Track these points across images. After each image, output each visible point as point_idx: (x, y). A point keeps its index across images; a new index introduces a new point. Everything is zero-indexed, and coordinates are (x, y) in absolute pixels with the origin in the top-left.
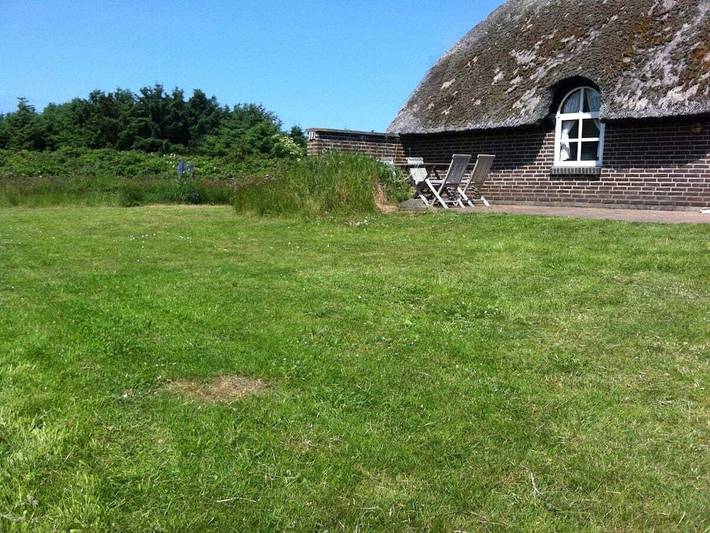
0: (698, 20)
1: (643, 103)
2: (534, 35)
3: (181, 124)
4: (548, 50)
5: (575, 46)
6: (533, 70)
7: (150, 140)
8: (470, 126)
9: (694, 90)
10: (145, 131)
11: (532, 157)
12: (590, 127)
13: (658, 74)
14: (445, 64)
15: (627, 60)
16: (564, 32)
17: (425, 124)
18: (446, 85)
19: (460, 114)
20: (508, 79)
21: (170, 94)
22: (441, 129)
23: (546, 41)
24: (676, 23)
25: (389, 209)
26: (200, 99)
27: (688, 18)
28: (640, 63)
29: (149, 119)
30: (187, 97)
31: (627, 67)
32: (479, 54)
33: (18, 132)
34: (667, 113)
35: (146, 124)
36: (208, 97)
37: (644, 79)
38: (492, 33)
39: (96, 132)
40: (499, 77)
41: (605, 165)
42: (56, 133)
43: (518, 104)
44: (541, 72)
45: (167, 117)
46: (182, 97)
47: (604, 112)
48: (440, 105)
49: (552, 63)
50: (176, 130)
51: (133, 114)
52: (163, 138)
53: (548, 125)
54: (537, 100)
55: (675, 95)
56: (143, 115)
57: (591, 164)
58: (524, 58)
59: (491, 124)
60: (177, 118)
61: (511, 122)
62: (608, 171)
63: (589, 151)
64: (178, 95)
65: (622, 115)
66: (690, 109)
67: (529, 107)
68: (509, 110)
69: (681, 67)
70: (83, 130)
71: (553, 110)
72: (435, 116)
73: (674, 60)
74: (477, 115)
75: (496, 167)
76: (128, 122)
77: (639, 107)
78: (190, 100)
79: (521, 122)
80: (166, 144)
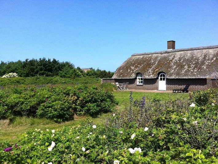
0: (156, 65)
1: (148, 76)
2: (134, 64)
3: (50, 67)
4: (136, 67)
5: (140, 67)
6: (134, 70)
7: (43, 72)
8: (125, 78)
9: (153, 75)
10: (41, 70)
11: (134, 83)
12: (142, 79)
13: (150, 73)
14: (121, 67)
15: (146, 70)
16: (138, 64)
17: (118, 77)
18: (121, 71)
19: (123, 76)
20: (130, 71)
21: (47, 60)
22: (121, 78)
23: (136, 65)
24: (153, 65)
25: (115, 91)
26: (55, 61)
27: (154, 64)
28: (148, 71)
29: (42, 67)
30: (52, 60)
31: (146, 71)
32: (126, 66)
33: (8, 70)
34: (150, 78)
35: (41, 68)
36: (57, 60)
37: (148, 73)
38: (128, 63)
39: (28, 70)
40: (129, 71)
41: (144, 84)
42: (18, 70)
43: (132, 75)
44: (135, 71)
45: (47, 66)
46: (50, 61)
47: (143, 77)
48: (120, 74)
49: (137, 69)
50: (49, 69)
51: (38, 65)
52: (46, 71)
53: (136, 78)
54: (134, 75)
55: (151, 76)
56: (40, 65)
57: (142, 84)
58: (133, 68)
59: (128, 78)
60: (49, 66)
61: (131, 78)
62: (144, 85)
63: (142, 82)
64: (49, 60)
65: (145, 78)
66: (153, 78)
67: (133, 76)
68: (130, 76)
69: (152, 72)
70: (24, 69)
71: (137, 76)
72: (120, 76)
73: (152, 71)
74: (126, 76)
75: (129, 84)
76: (37, 68)
77: (147, 77)
78: (52, 61)
79: (132, 78)
80: (47, 73)
